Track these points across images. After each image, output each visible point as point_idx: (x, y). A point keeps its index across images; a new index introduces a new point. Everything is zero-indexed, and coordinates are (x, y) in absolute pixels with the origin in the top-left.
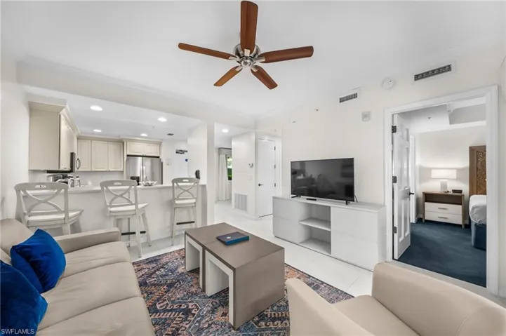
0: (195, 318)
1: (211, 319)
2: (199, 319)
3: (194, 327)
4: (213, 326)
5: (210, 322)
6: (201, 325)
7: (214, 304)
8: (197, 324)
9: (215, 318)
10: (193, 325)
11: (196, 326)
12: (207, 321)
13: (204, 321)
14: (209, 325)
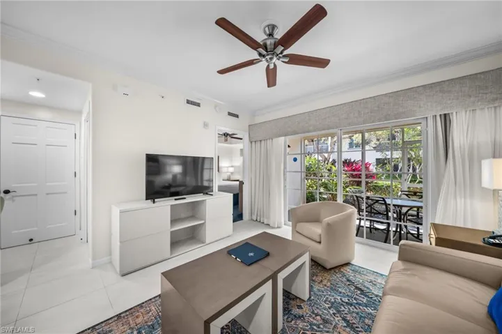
0: (316, 331)
1: (310, 316)
2: (315, 327)
3: (326, 327)
4: (316, 312)
5: (314, 316)
6: (321, 322)
7: (290, 319)
8: (322, 326)
9: (307, 314)
10: (325, 329)
11: (324, 326)
12: (314, 318)
13: (315, 322)
14: (317, 315)
